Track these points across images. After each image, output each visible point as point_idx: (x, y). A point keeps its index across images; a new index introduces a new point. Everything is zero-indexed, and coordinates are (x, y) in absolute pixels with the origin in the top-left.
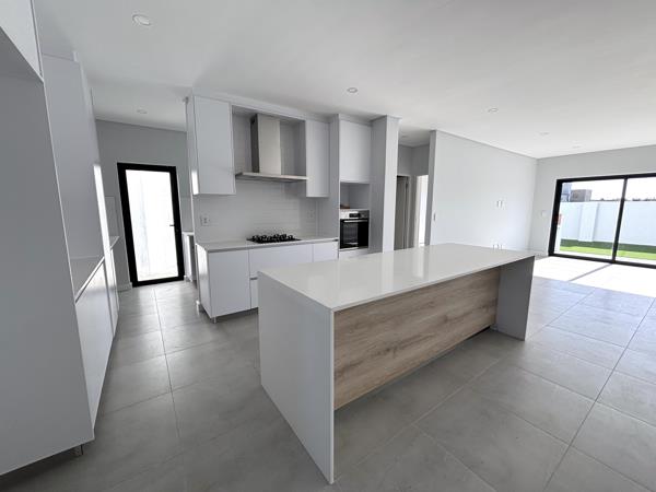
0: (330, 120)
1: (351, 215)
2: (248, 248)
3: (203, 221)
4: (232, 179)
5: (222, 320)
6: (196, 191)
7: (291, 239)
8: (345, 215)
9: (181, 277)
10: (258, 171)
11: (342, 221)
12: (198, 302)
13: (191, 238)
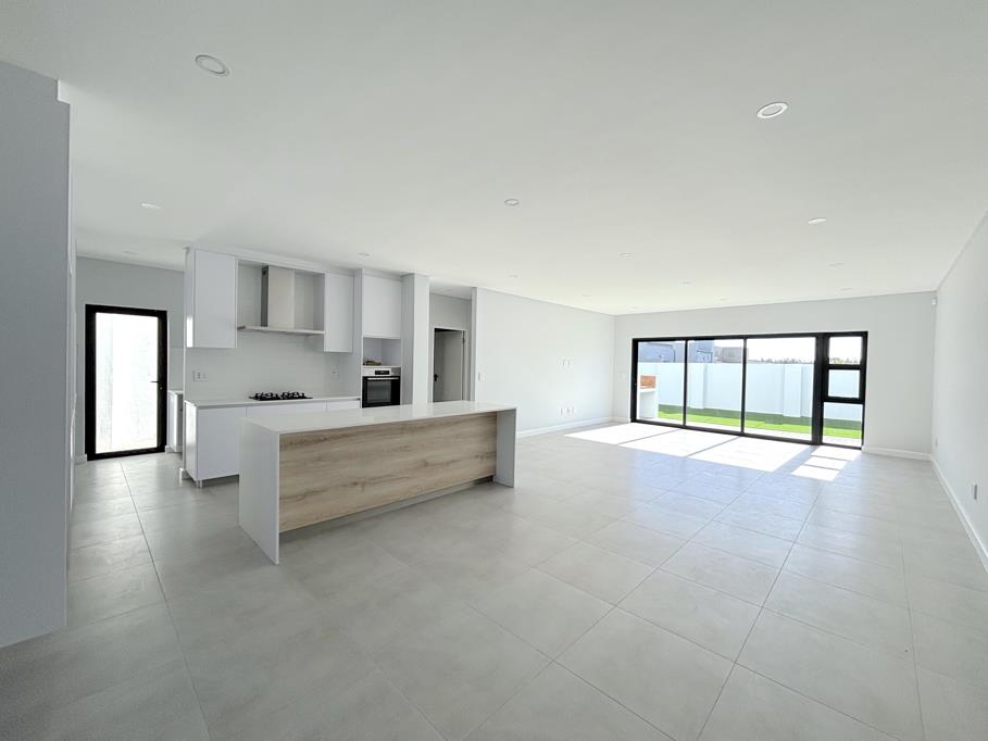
0: (353, 274)
1: (377, 373)
2: (247, 406)
3: (197, 376)
4: (233, 333)
5: (209, 484)
6: (190, 344)
7: (303, 397)
8: (370, 372)
9: (160, 448)
10: (266, 325)
11: (365, 379)
12: (182, 470)
13: (180, 398)
